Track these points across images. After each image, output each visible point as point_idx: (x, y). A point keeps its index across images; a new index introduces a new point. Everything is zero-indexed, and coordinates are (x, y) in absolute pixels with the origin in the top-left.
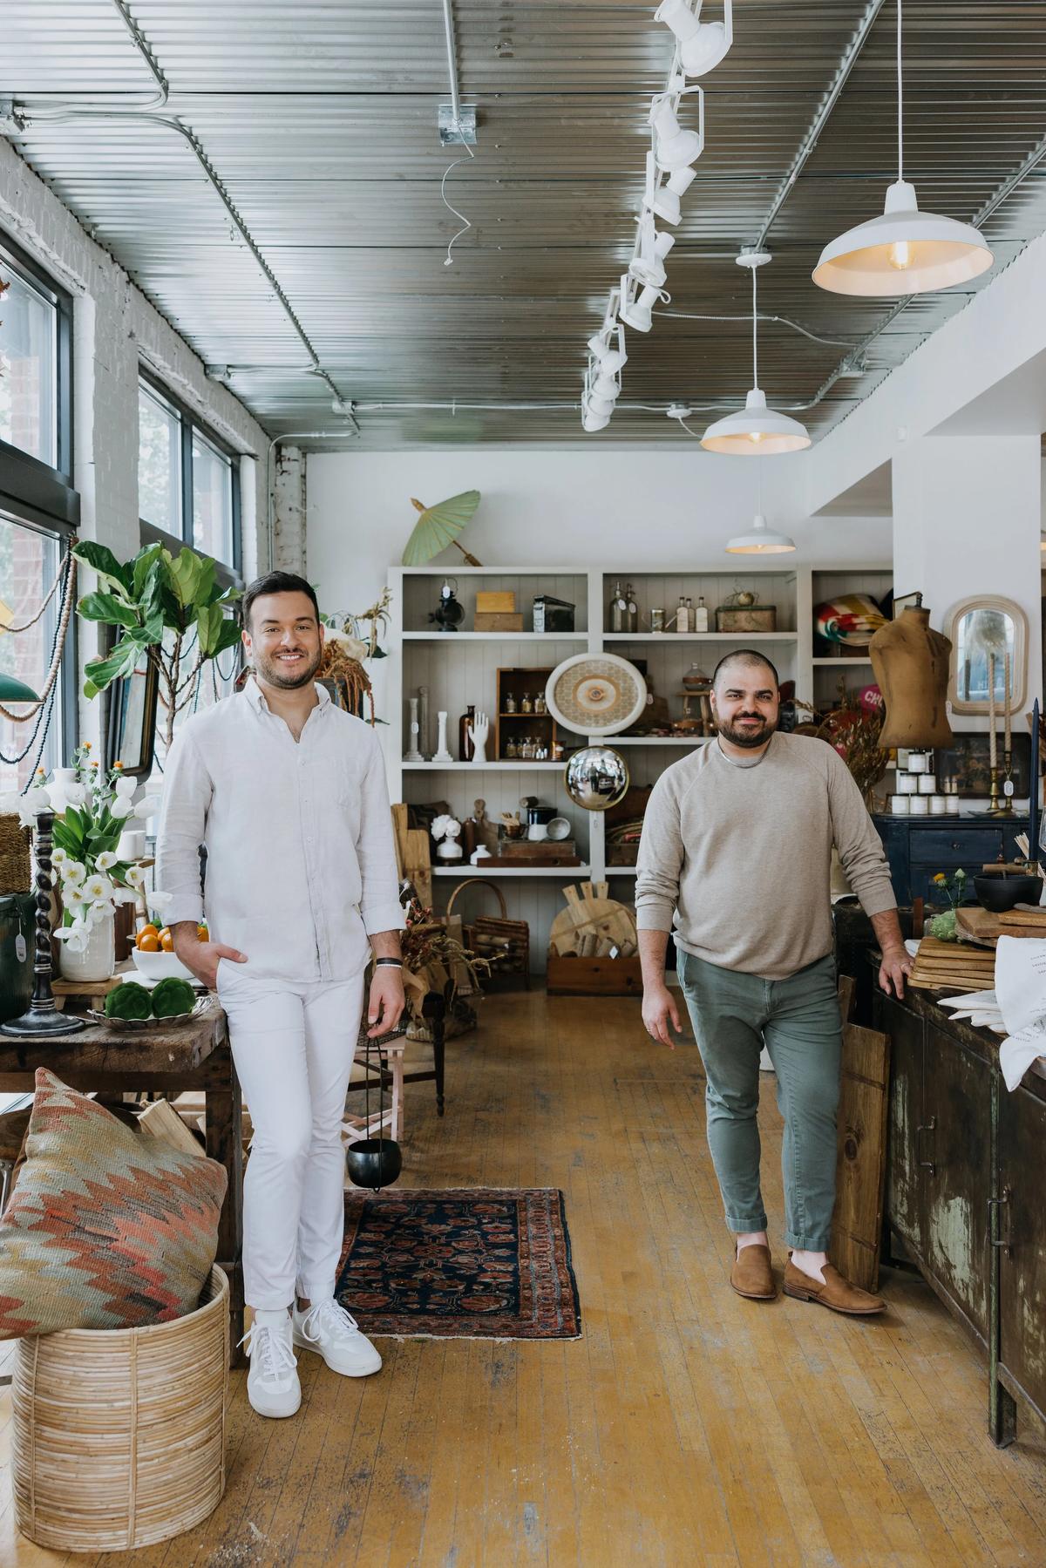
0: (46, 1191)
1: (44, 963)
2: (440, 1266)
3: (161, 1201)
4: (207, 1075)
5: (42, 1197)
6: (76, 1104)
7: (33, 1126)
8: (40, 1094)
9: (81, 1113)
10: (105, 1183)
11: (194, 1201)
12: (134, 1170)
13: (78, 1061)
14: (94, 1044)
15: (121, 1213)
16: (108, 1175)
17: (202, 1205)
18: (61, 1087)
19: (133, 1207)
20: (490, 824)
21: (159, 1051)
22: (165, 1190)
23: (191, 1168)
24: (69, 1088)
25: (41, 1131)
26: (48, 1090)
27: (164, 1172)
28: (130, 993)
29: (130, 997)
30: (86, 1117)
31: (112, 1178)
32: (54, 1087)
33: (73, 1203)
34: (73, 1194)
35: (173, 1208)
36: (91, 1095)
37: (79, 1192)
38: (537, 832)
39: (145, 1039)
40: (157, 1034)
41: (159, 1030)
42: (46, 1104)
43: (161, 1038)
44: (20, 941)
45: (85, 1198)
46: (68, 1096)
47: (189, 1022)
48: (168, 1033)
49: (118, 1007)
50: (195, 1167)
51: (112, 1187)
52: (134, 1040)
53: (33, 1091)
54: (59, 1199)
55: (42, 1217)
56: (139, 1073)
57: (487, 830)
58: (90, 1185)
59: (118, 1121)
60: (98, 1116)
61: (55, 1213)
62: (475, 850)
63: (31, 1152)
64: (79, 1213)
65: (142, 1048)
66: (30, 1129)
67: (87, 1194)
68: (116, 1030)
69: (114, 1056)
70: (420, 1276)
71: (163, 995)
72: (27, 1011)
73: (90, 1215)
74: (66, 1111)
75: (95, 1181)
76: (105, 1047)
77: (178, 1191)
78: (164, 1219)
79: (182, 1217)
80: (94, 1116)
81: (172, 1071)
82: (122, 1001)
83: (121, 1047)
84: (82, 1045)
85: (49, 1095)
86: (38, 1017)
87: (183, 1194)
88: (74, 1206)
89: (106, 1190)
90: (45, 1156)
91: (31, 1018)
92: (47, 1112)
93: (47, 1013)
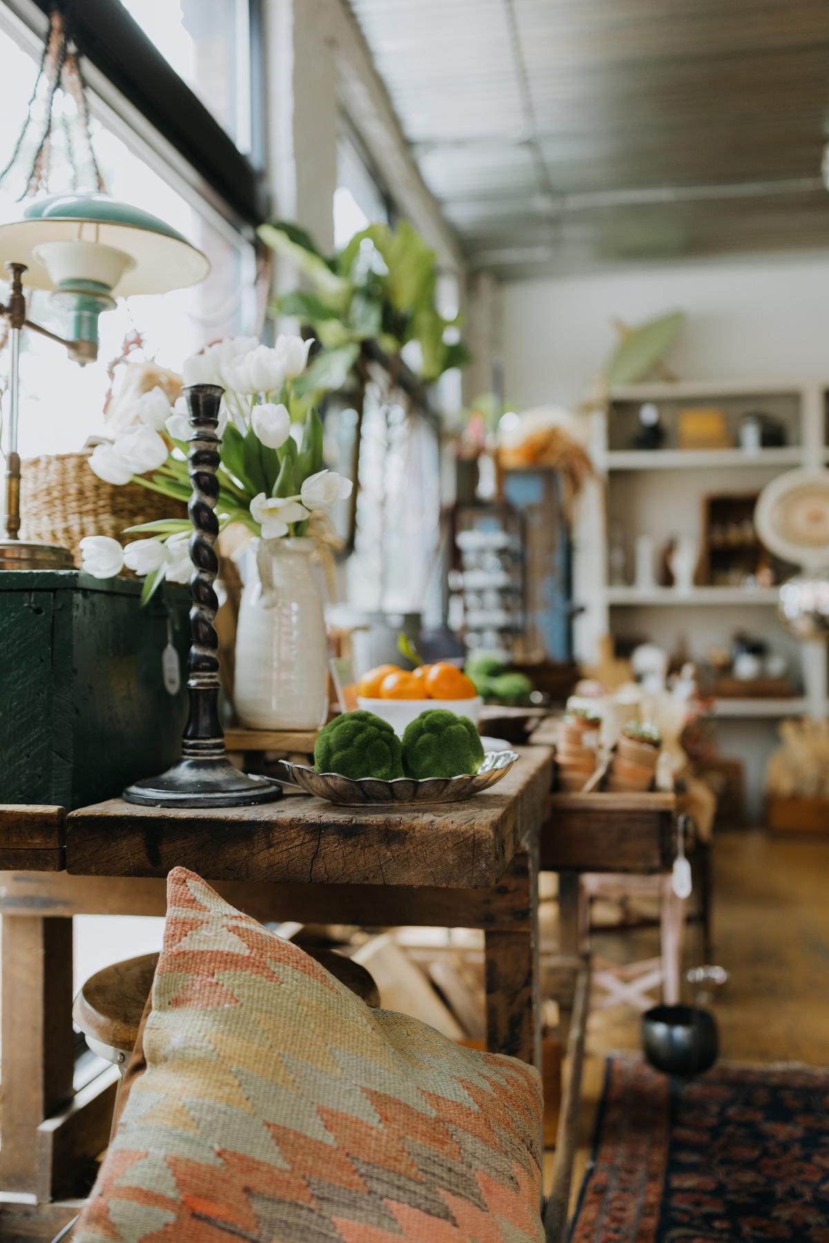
0: (183, 1150)
1: (205, 669)
2: (808, 1196)
3: (438, 1171)
4: (488, 902)
5: (173, 1164)
6: (250, 947)
7: (161, 994)
8: (174, 922)
9: (260, 967)
10: (315, 1130)
11: (503, 1163)
12: (379, 1100)
13: (262, 858)
14: (294, 824)
15: (353, 1205)
16: (321, 1111)
17: (516, 1169)
18: (219, 909)
19: (380, 1188)
21: (424, 842)
22: (443, 1143)
23: (485, 1085)
24: (235, 912)
25: (176, 1003)
26: (191, 914)
27: (436, 1099)
28: (359, 730)
29: (360, 737)
30: (272, 976)
31: (331, 1120)
32: (203, 909)
33: (241, 1180)
34: (242, 1158)
35: (463, 1186)
36: (289, 929)
37: (258, 1154)
38: (746, 667)
39: (395, 817)
40: (418, 811)
41: (418, 804)
42: (186, 944)
43: (426, 818)
44: (171, 658)
45: (270, 1170)
46: (235, 930)
47: (471, 793)
48: (438, 810)
49: (336, 756)
50: (493, 1084)
51: (330, 1139)
52: (376, 819)
53: (162, 913)
54: (212, 1170)
55: (170, 1217)
56: (386, 887)
58: (282, 1137)
59: (338, 984)
60: (297, 975)
61: (203, 1207)
63: (153, 1051)
64: (257, 1207)
65: (390, 835)
66: (154, 998)
67: (272, 1157)
68: (336, 800)
69: (333, 850)
70: (784, 1213)
71: (425, 737)
72: (177, 763)
73: (282, 1213)
74: (229, 961)
75: (292, 1125)
76: (317, 830)
77: (470, 1143)
78: (447, 1215)
79: (482, 1206)
80: (288, 973)
81: (453, 885)
82: (345, 743)
83: (348, 832)
84: (268, 827)
85: (193, 925)
86: (194, 772)
87: (480, 1148)
88: (247, 1190)
89: (317, 1148)
90: (182, 1061)
91: (184, 773)
92: (186, 962)
93: (211, 765)
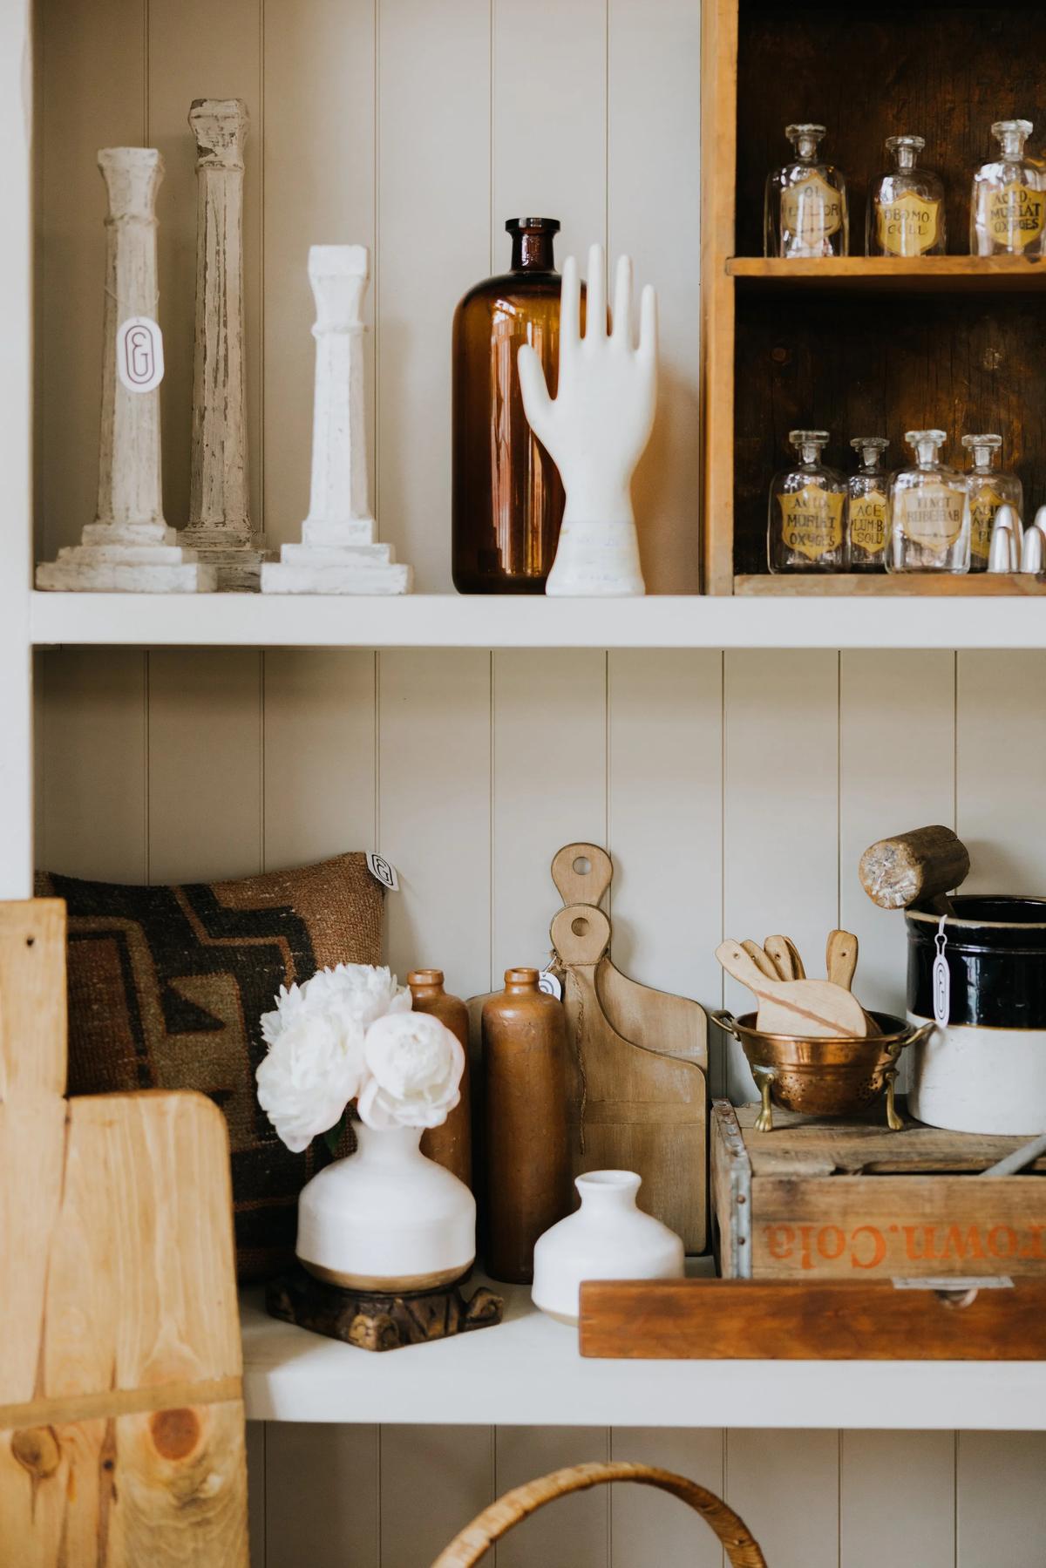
20: (655, 997)
57: (635, 1043)
62: (567, 1203)
